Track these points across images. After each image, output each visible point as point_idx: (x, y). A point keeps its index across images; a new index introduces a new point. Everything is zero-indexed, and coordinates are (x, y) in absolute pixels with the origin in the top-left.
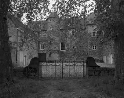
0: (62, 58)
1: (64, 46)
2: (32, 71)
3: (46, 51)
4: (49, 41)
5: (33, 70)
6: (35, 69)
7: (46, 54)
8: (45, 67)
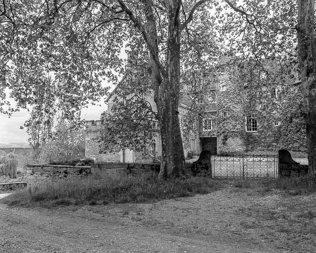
0: (250, 146)
1: (255, 123)
2: (202, 167)
3: (215, 133)
4: (221, 114)
5: (204, 166)
6: (206, 164)
7: (216, 138)
8: (219, 162)
